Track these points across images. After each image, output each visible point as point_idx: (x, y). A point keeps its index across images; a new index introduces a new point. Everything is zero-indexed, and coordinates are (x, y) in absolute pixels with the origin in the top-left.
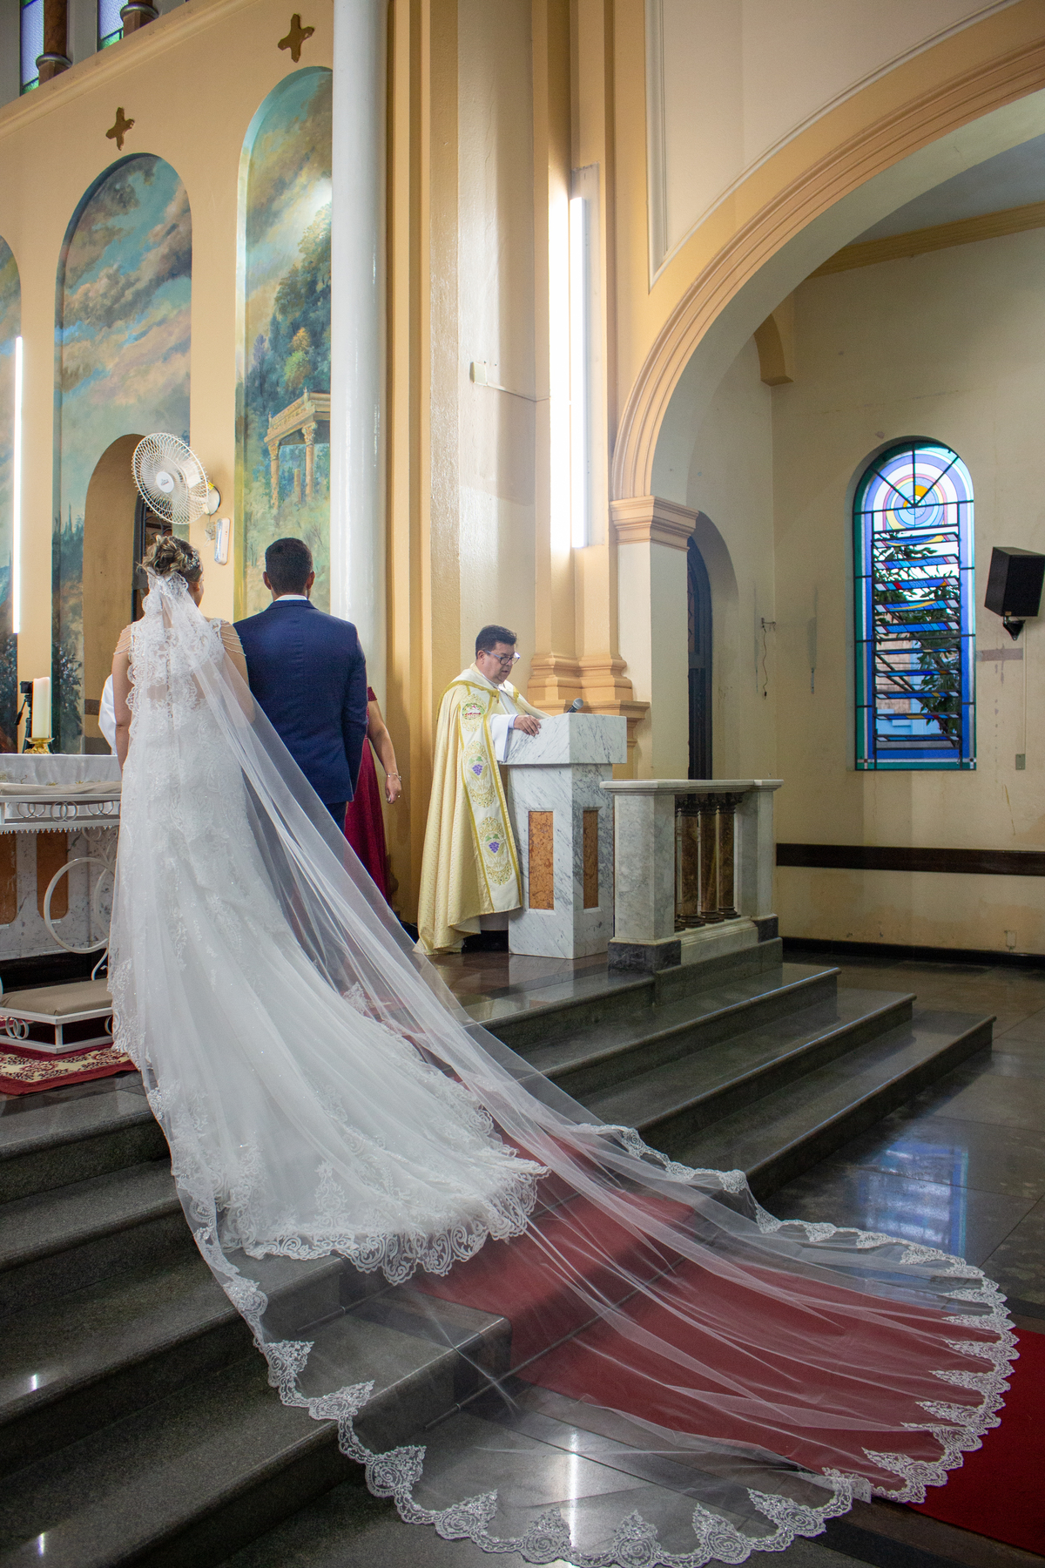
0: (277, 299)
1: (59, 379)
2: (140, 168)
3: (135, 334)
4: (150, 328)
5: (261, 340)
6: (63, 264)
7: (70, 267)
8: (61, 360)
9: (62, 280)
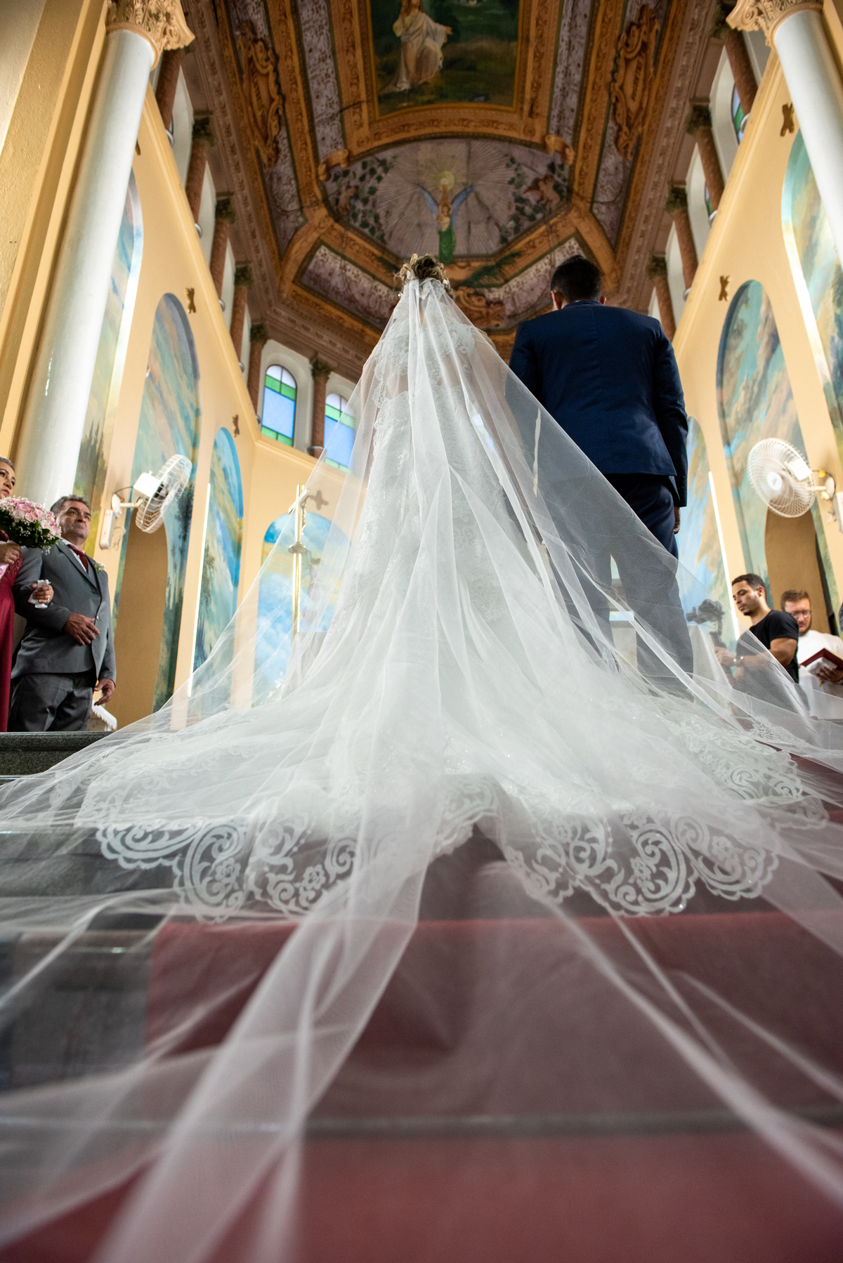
0: (833, 301)
1: (734, 480)
2: (742, 303)
3: (764, 413)
4: (771, 399)
5: (833, 338)
6: (721, 404)
7: (725, 402)
8: (732, 467)
9: (723, 414)
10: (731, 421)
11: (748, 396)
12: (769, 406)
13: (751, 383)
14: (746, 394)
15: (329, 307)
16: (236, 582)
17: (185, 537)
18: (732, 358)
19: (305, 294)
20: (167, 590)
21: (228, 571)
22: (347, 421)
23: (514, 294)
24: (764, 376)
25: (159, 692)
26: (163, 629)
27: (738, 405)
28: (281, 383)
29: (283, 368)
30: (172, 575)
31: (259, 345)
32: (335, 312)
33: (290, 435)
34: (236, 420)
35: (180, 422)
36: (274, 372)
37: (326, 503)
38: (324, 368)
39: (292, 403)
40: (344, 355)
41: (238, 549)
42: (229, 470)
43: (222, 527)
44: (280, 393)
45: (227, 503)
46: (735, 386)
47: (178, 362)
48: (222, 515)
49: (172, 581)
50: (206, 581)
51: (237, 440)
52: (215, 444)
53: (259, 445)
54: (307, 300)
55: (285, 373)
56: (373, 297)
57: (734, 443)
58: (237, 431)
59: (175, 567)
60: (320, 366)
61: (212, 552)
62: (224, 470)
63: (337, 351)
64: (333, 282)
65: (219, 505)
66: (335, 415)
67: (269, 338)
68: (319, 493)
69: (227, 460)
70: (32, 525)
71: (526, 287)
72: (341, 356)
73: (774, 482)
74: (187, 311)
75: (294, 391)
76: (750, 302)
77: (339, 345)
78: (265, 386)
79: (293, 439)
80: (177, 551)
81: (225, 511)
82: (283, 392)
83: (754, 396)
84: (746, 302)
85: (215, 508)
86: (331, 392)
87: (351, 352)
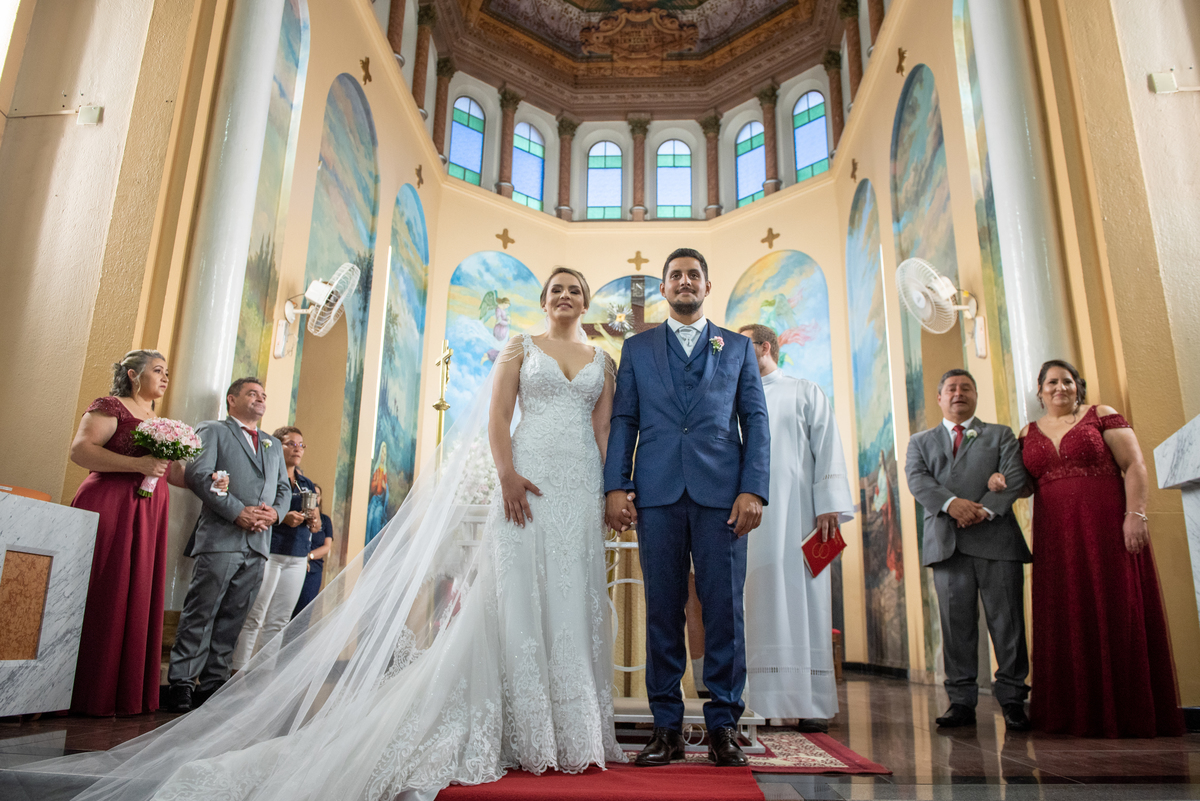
2: (918, 81)
3: (929, 203)
4: (935, 192)
6: (894, 177)
7: (898, 176)
8: (900, 245)
9: (895, 188)
10: (902, 196)
11: (917, 179)
12: (933, 198)
13: (919, 167)
14: (915, 176)
15: (516, 34)
16: (421, 329)
17: (365, 308)
18: (907, 132)
19: (492, 21)
20: (348, 364)
21: (413, 322)
22: (537, 150)
23: (707, 17)
24: (931, 166)
25: (341, 464)
26: (345, 403)
27: (908, 185)
28: (469, 115)
29: (471, 99)
30: (352, 348)
31: (446, 79)
32: (525, 39)
33: (478, 171)
34: (419, 172)
35: (358, 196)
36: (462, 105)
37: (513, 241)
38: (512, 98)
39: (481, 135)
40: (534, 83)
41: (423, 296)
42: (413, 222)
43: (405, 281)
44: (468, 126)
45: (411, 254)
46: (906, 164)
47: (354, 137)
48: (406, 269)
49: (352, 356)
50: (388, 339)
51: (421, 191)
52: (398, 202)
53: (446, 186)
54: (494, 27)
55: (473, 105)
56: (564, 20)
57: (903, 220)
58: (421, 181)
59: (356, 340)
60: (508, 97)
61: (395, 310)
62: (408, 223)
63: (526, 79)
64: (522, 8)
65: (403, 260)
66: (524, 145)
67: (457, 70)
68: (506, 231)
69: (411, 212)
70: (174, 444)
71: (720, 10)
72: (530, 84)
73: (919, 300)
74: (362, 83)
75: (482, 123)
76: (924, 82)
77: (528, 73)
78: (453, 120)
79: (480, 175)
80: (358, 324)
81: (410, 264)
82: (471, 126)
83: (921, 182)
84: (921, 81)
85: (398, 266)
86: (519, 122)
87: (541, 79)
